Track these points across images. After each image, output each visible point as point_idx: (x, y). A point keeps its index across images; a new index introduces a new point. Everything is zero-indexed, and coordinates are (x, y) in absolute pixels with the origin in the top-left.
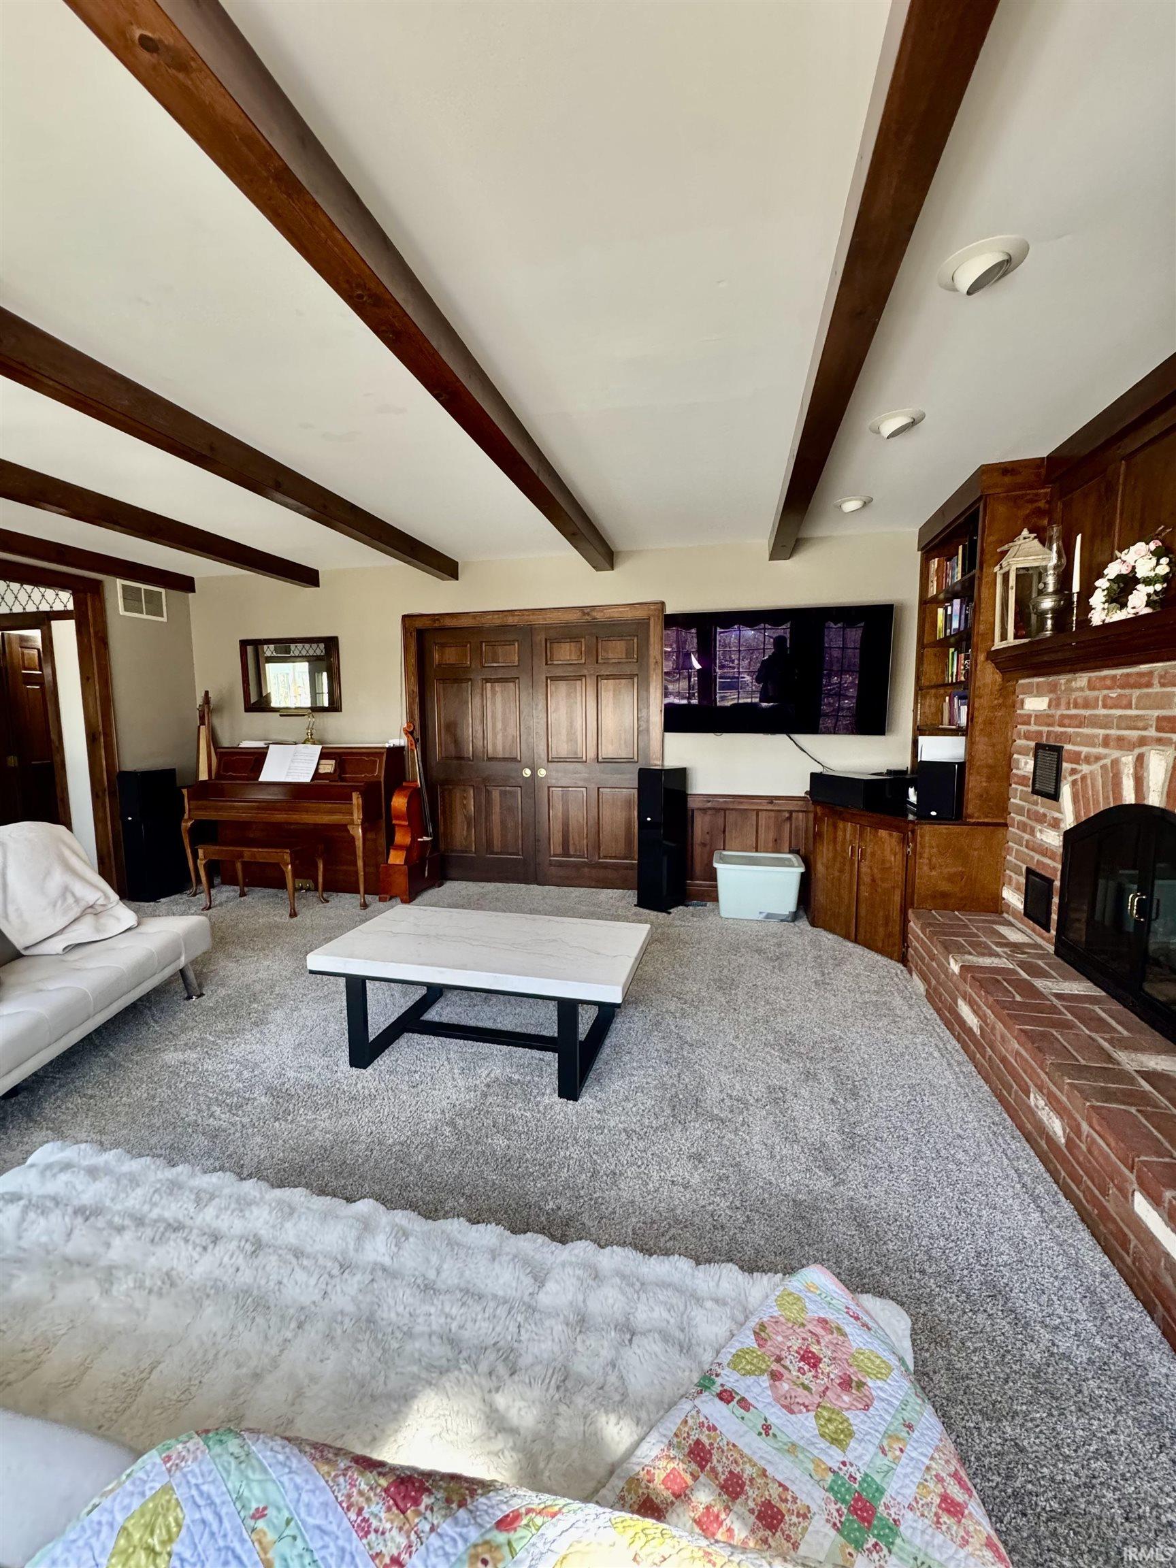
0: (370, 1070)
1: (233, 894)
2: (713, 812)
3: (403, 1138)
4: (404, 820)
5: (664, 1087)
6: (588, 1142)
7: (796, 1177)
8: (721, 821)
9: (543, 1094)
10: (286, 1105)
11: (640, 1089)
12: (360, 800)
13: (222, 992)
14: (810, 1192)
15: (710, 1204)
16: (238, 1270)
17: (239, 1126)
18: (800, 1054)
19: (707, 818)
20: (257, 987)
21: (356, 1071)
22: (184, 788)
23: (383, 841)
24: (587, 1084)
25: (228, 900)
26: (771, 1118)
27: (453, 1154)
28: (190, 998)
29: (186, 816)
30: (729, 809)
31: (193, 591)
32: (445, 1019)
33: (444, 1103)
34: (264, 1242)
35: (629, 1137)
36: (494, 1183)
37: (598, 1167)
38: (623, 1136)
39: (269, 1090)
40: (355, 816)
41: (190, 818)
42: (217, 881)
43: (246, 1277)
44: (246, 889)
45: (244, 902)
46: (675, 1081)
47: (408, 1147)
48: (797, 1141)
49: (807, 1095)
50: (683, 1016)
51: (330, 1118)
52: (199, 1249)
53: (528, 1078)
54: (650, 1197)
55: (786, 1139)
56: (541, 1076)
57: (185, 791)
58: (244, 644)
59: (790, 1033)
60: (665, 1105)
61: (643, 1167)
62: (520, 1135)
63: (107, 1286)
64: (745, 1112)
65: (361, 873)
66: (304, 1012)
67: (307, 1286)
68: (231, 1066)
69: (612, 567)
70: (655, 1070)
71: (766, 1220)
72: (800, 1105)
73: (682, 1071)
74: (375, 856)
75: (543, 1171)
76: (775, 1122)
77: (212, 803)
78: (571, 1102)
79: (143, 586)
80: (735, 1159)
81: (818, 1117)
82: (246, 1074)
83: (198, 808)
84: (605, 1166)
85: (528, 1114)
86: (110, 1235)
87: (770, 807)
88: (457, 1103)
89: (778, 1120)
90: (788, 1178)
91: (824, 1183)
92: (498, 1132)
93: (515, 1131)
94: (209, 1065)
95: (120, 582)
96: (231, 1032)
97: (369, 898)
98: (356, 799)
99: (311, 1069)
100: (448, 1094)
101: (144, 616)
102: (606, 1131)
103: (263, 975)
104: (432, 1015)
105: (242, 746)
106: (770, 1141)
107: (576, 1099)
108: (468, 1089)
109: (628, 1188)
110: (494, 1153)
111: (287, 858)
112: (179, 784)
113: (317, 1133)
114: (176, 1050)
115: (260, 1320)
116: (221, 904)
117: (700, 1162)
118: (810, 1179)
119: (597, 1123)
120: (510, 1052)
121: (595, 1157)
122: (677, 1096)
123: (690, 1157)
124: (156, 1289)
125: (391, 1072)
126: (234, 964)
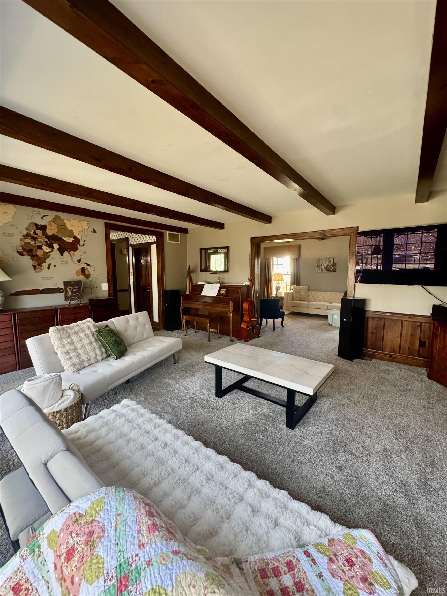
0: (222, 399)
1: (193, 331)
2: (379, 319)
3: (227, 425)
4: (247, 312)
5: (332, 434)
6: (294, 448)
7: (388, 493)
8: (382, 323)
9: (280, 424)
10: (194, 404)
11: (321, 432)
12: (232, 304)
13: (184, 363)
14: (394, 502)
15: (341, 489)
16: (159, 451)
17: (180, 407)
18: (405, 438)
19: (375, 322)
20: (194, 363)
21: (217, 398)
22: (182, 296)
23: (239, 319)
24: (299, 424)
25: (192, 333)
26: (382, 462)
27: (242, 436)
28: (175, 363)
29: (181, 305)
30: (387, 319)
31: (188, 233)
32: (250, 387)
33: (244, 417)
34: (168, 445)
35: (311, 450)
36: (254, 451)
37: (295, 458)
38: (309, 449)
39: (191, 398)
40: (230, 310)
41: (182, 306)
42: (189, 327)
43: (160, 454)
44: (197, 330)
45: (195, 335)
46: (337, 433)
47: (228, 429)
48: (393, 477)
49: (404, 457)
50: (348, 407)
51: (206, 412)
52: (151, 441)
53: (276, 416)
54: (314, 477)
55: (387, 474)
56: (281, 416)
57: (181, 297)
58: (201, 249)
59: (403, 427)
60: (331, 442)
61: (314, 464)
62: (268, 437)
63: (127, 443)
64: (368, 456)
65: (231, 330)
66: (206, 375)
67: (175, 462)
68: (181, 388)
69: (334, 213)
70: (329, 426)
71: (367, 506)
72: (399, 461)
73: (342, 430)
74: (237, 324)
75: (273, 452)
76: (383, 465)
77: (188, 302)
78: (291, 430)
79: (174, 233)
80: (358, 474)
81: (407, 469)
82: (185, 391)
83: (185, 303)
84: (298, 459)
85: (272, 429)
86: (132, 429)
87: (409, 319)
88: (248, 418)
89: (385, 464)
90: (384, 492)
91: (402, 501)
92: (260, 433)
93: (266, 435)
94: (176, 386)
95: (168, 232)
96: (185, 377)
97: (234, 338)
98: (231, 304)
99: (204, 394)
100: (245, 414)
101: (174, 242)
102: (302, 445)
103: (196, 360)
104: (246, 384)
105: (198, 283)
106: (378, 472)
107: (293, 429)
108: (253, 415)
109: (306, 470)
110: (257, 440)
111: (208, 321)
112: (180, 295)
113: (201, 416)
114: (168, 379)
115: (160, 468)
116: (189, 334)
117: (341, 470)
118: (395, 496)
119: (299, 441)
120: (271, 404)
121: (295, 454)
122: (337, 439)
123: (337, 467)
124: (138, 448)
125: (228, 402)
126: (189, 355)
